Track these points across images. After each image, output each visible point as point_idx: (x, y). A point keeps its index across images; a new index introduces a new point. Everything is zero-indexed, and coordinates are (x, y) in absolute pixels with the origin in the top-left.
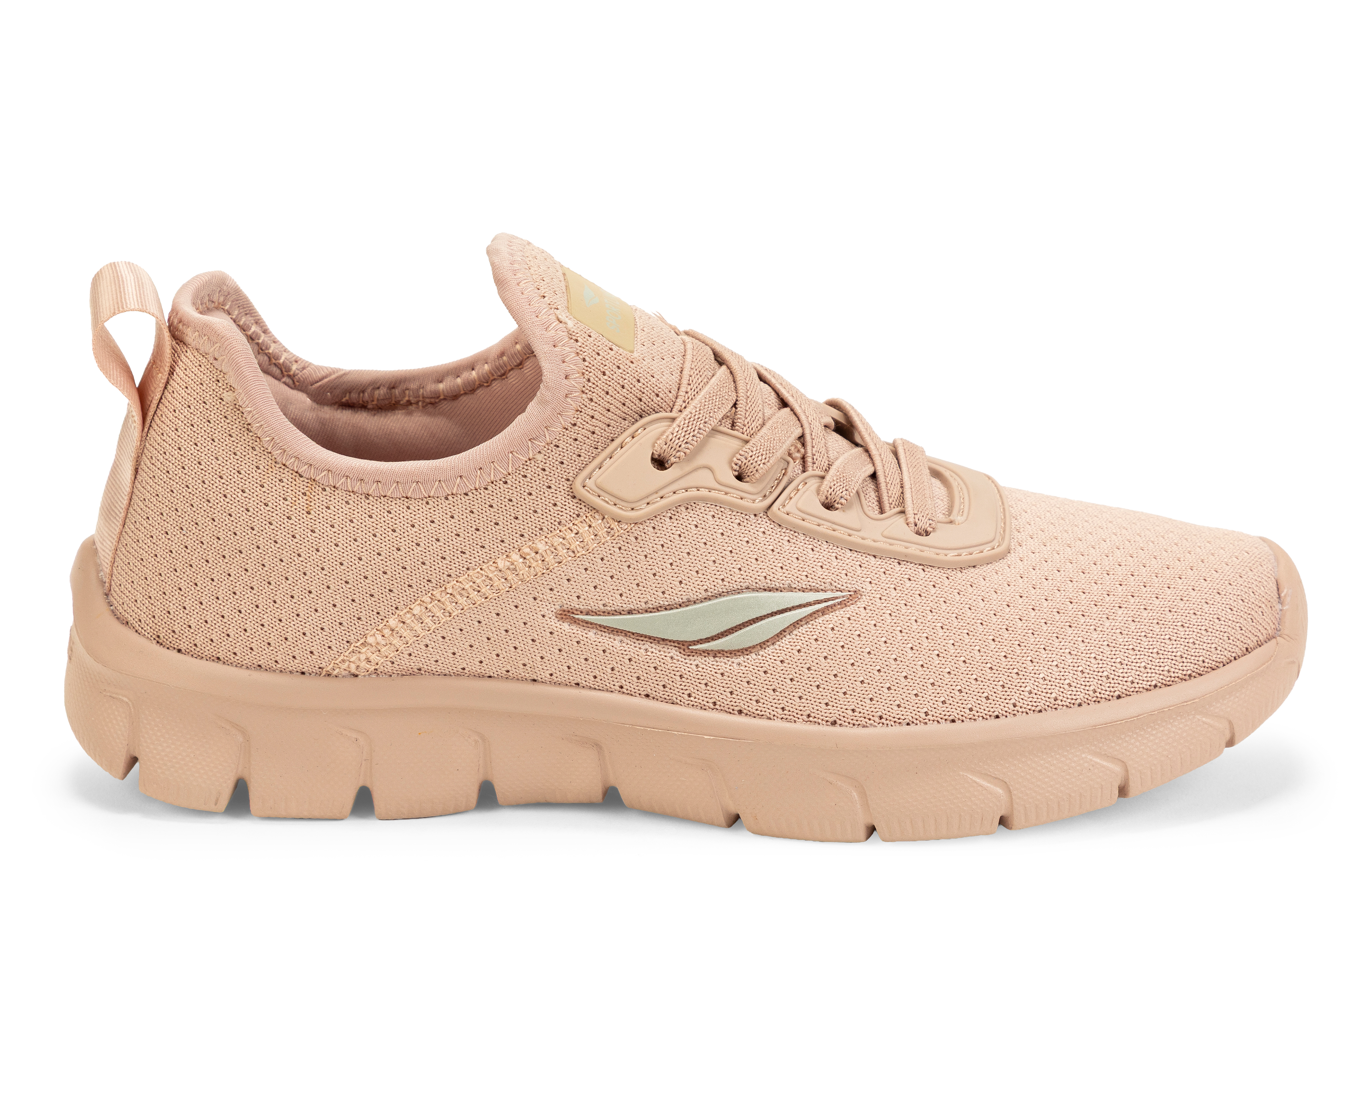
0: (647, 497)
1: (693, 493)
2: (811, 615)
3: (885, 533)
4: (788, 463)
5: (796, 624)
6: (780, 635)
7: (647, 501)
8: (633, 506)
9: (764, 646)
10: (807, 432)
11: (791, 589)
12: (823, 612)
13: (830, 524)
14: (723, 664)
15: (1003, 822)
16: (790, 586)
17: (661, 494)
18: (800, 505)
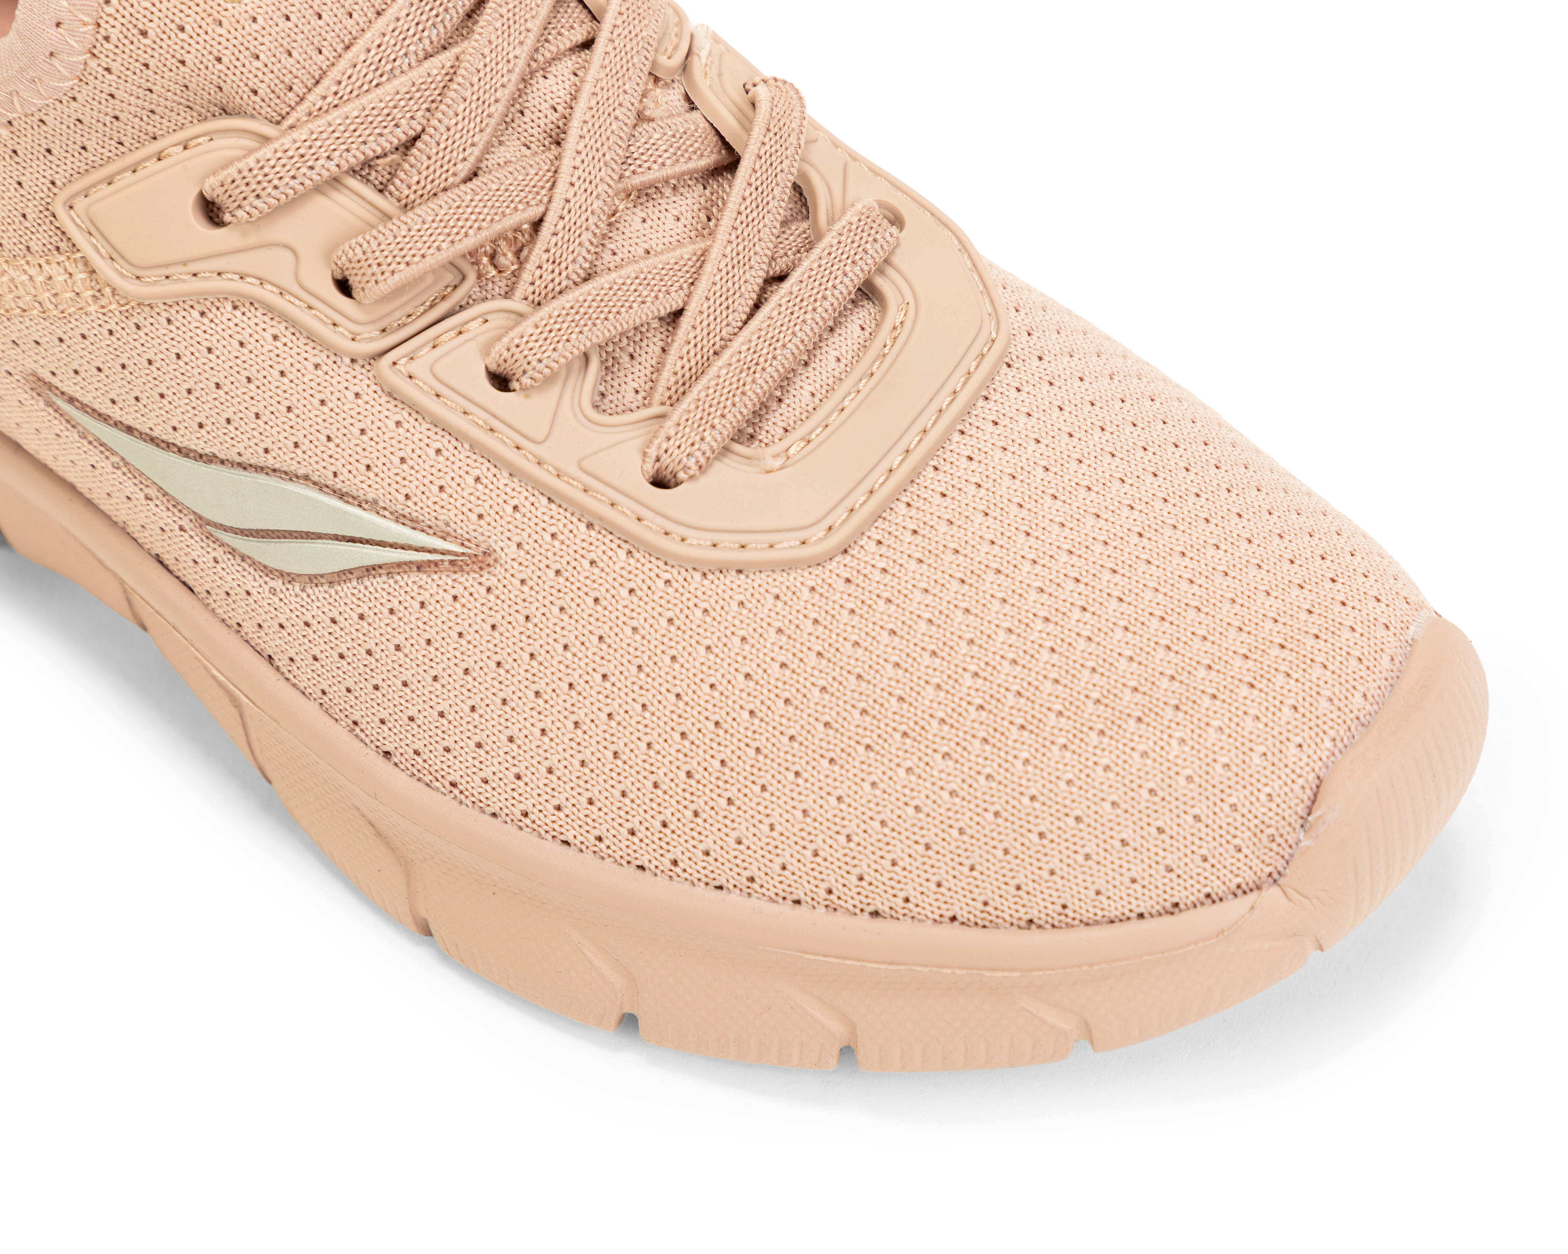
0: (167, 266)
1: (250, 288)
2: (399, 565)
3: (586, 464)
4: (464, 278)
5: (371, 570)
6: (344, 575)
7: (167, 272)
8: (139, 273)
9: (316, 581)
10: (551, 219)
11: (374, 506)
12: (420, 567)
13: (486, 416)
14: (250, 578)
15: (847, 1052)
16: (375, 502)
17: (193, 268)
18: (439, 369)
